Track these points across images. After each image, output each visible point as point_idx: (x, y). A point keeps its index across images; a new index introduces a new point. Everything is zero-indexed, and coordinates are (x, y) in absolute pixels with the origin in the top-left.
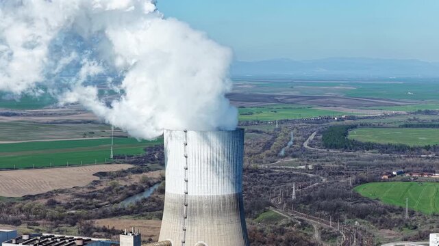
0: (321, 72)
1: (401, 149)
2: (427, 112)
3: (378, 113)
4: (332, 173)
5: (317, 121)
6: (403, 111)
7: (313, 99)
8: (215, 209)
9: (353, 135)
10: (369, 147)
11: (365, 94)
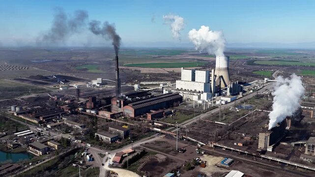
0: (251, 46)
1: (266, 65)
2: (278, 57)
3: (264, 58)
4: (248, 70)
5: (247, 59)
6: (271, 57)
7: (249, 54)
8: (224, 69)
9: (255, 62)
10: (258, 65)
11: (261, 53)
